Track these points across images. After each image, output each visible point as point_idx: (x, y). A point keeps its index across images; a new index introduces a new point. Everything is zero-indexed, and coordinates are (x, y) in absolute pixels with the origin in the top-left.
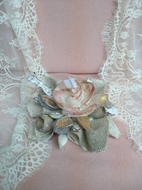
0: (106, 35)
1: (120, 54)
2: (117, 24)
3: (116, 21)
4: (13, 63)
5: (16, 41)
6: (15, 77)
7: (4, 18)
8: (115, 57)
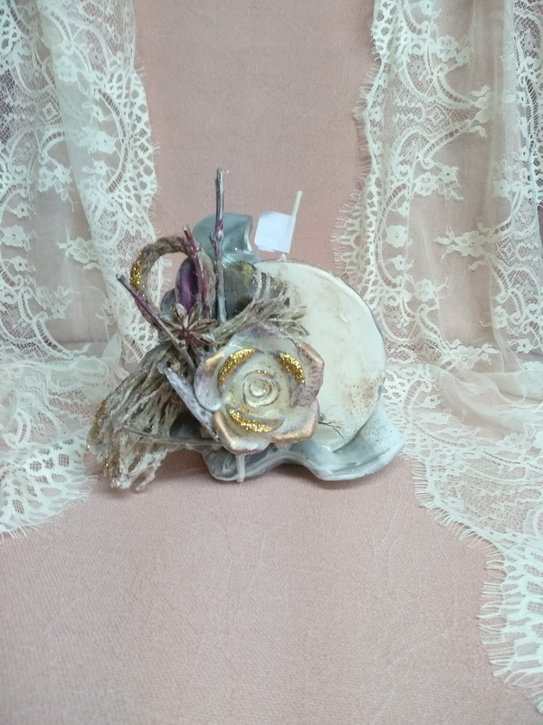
0: (347, 243)
1: (392, 292)
2: (375, 209)
3: (369, 201)
4: (58, 306)
5: (81, 245)
6: (60, 351)
7: (55, 177)
8: (379, 304)
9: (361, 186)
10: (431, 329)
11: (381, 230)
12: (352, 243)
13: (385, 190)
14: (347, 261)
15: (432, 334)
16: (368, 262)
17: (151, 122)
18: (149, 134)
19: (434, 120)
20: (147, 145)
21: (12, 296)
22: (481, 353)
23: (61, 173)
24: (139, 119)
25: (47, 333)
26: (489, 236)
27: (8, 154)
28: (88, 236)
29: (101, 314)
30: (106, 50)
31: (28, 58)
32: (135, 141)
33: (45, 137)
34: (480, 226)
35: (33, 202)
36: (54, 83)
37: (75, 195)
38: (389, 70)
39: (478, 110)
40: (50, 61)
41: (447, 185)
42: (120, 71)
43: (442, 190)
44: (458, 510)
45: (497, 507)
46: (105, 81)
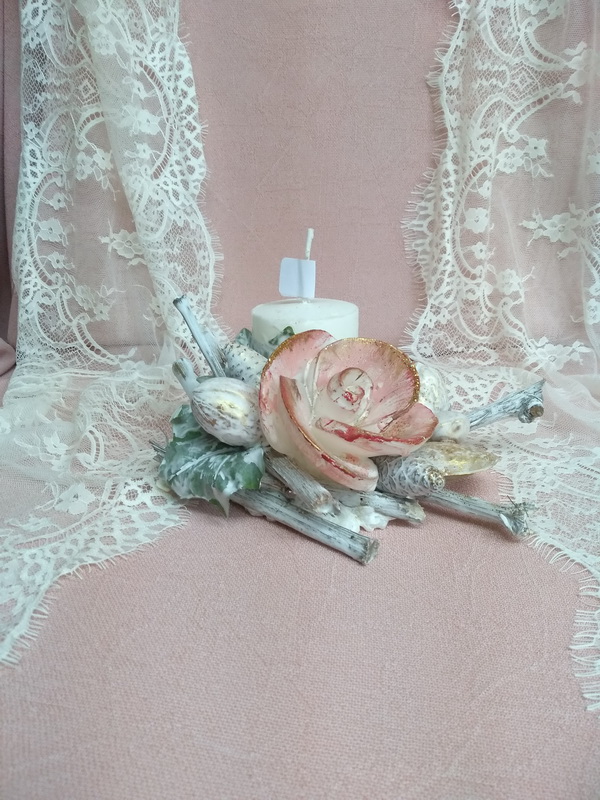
0: (420, 229)
1: (471, 284)
2: (451, 190)
3: (445, 181)
4: (101, 306)
5: (124, 238)
6: (104, 356)
7: (94, 163)
8: (456, 297)
9: (435, 164)
10: (515, 326)
11: (459, 213)
12: (425, 229)
13: (464, 169)
14: (419, 249)
15: (516, 331)
16: (444, 251)
17: (198, 97)
18: (196, 111)
19: (520, 85)
20: (194, 123)
21: (49, 296)
22: (572, 352)
23: (101, 158)
24: (185, 94)
25: (89, 336)
26: (583, 218)
27: (41, 139)
28: (132, 228)
29: (148, 315)
30: (146, 16)
31: (60, 28)
32: (182, 119)
33: (82, 119)
34: (572, 207)
35: (71, 192)
36: (90, 56)
37: (117, 183)
38: (469, 27)
39: (572, 72)
40: (85, 31)
41: (534, 160)
42: (163, 40)
43: (528, 167)
44: (548, 531)
45: (592, 527)
46: (147, 50)
